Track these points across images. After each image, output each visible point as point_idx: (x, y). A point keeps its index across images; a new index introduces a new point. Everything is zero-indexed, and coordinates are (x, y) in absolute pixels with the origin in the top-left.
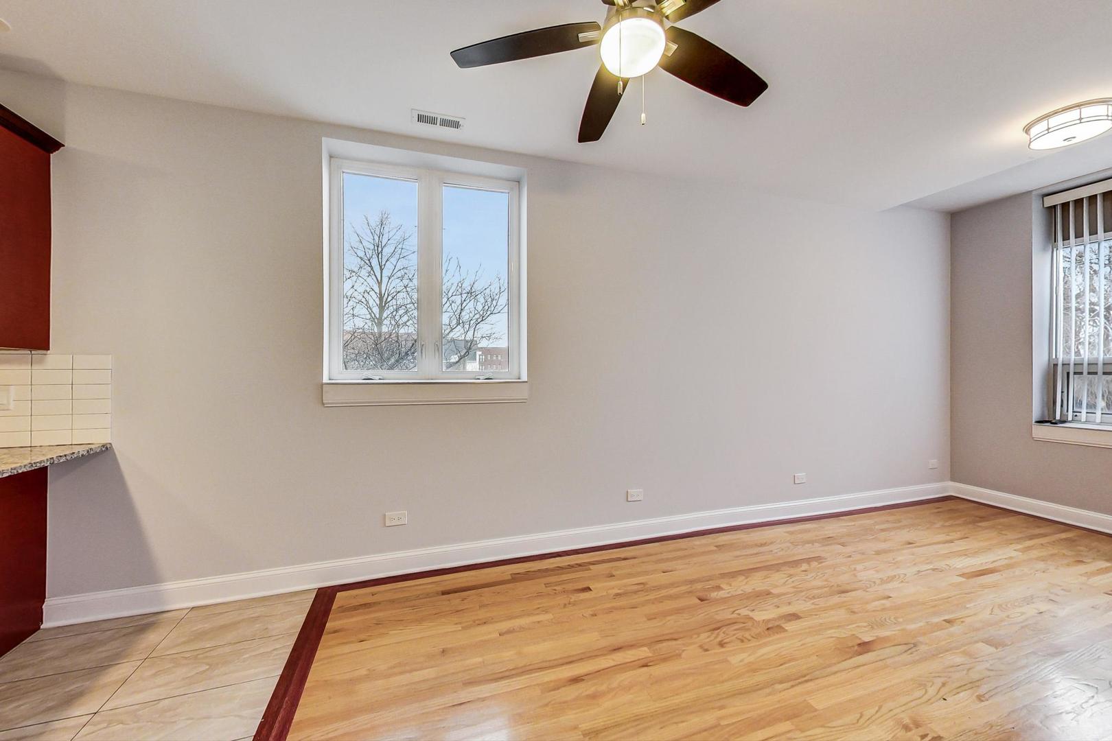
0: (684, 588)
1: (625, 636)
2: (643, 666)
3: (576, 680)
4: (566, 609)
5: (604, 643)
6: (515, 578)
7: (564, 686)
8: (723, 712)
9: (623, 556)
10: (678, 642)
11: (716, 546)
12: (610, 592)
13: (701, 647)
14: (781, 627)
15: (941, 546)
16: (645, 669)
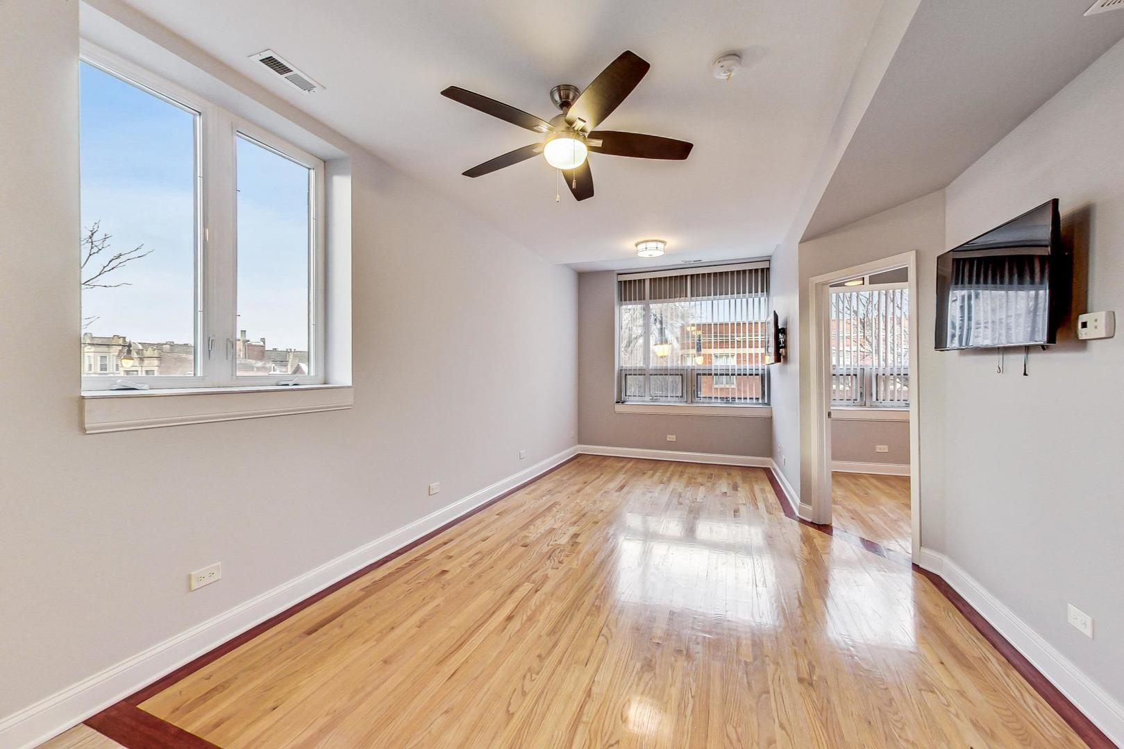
0: (507, 545)
1: (507, 583)
2: (536, 592)
3: (510, 618)
4: (446, 590)
5: (500, 592)
6: (369, 591)
7: (507, 625)
8: (595, 588)
9: (441, 541)
10: (539, 572)
11: (497, 515)
12: (464, 565)
13: (552, 568)
14: (576, 542)
15: (597, 480)
16: (538, 592)
